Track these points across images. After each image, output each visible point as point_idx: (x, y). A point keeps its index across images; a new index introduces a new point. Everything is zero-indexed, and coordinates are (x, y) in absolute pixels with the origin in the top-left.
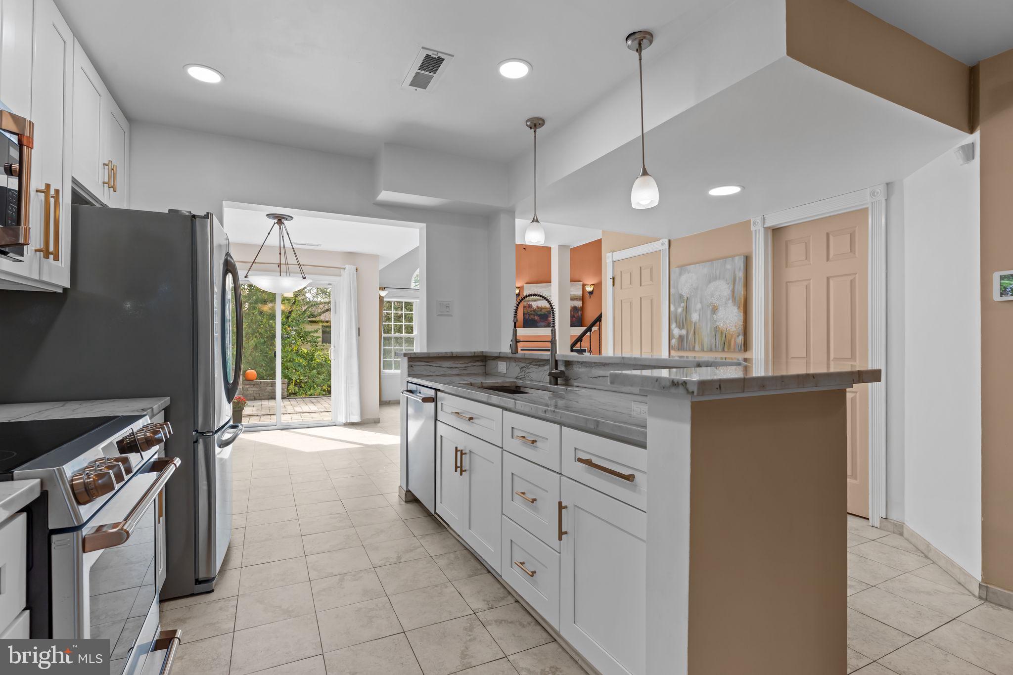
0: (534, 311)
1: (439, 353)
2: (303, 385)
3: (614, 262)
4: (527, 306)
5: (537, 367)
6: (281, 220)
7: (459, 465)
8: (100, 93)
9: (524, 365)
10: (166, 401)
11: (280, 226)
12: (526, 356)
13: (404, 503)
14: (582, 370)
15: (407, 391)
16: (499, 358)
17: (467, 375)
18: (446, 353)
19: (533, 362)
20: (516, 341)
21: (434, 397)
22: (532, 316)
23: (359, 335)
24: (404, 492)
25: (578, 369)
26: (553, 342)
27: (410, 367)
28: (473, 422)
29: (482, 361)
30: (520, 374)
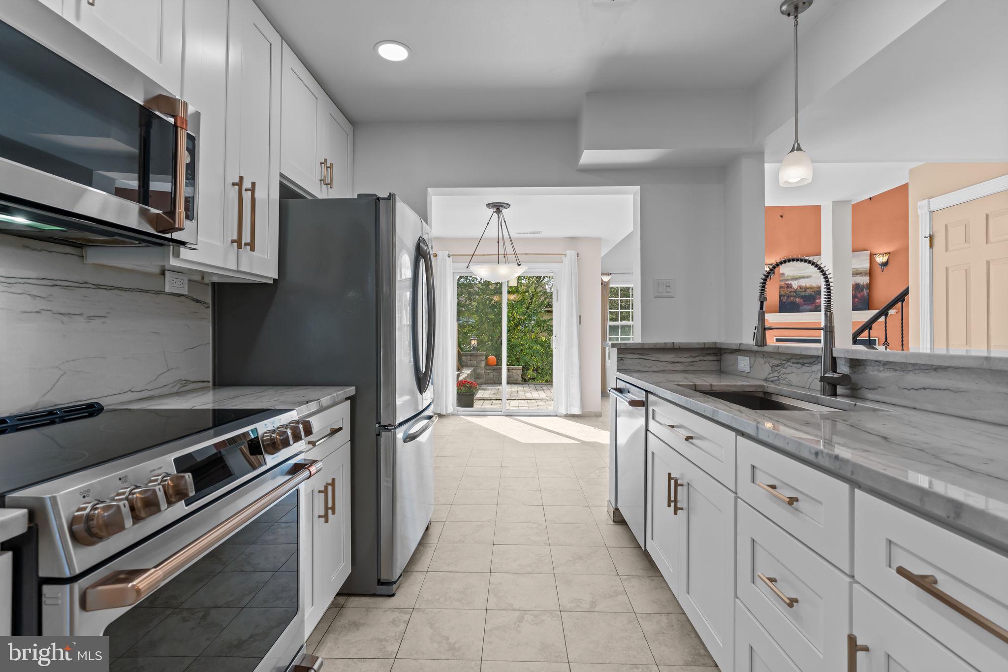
0: (795, 291)
1: (656, 343)
2: (540, 371)
3: (931, 213)
4: (786, 286)
5: (799, 366)
6: (499, 208)
7: (672, 498)
8: (316, 96)
9: (778, 362)
10: (351, 390)
11: (498, 215)
12: (781, 350)
13: (612, 523)
14: (884, 375)
15: (616, 389)
16: (739, 351)
17: (694, 372)
18: (665, 343)
19: (792, 358)
20: (763, 329)
21: (644, 399)
22: (792, 298)
23: (580, 323)
24: (613, 510)
25: (876, 373)
26: (829, 330)
27: (620, 360)
28: (692, 443)
29: (715, 354)
30: (771, 375)
